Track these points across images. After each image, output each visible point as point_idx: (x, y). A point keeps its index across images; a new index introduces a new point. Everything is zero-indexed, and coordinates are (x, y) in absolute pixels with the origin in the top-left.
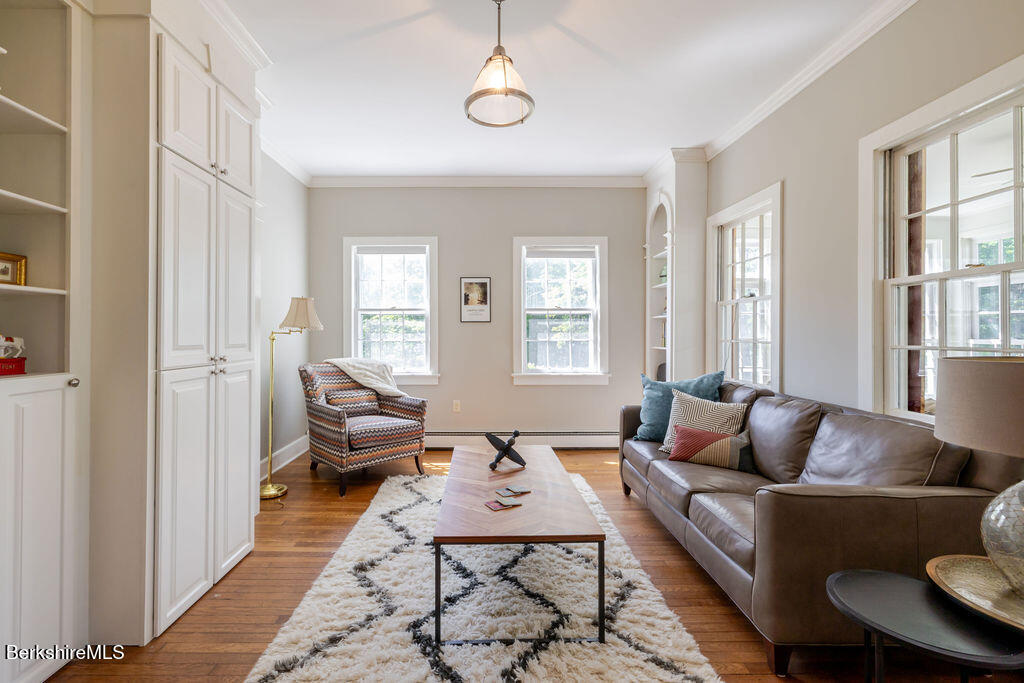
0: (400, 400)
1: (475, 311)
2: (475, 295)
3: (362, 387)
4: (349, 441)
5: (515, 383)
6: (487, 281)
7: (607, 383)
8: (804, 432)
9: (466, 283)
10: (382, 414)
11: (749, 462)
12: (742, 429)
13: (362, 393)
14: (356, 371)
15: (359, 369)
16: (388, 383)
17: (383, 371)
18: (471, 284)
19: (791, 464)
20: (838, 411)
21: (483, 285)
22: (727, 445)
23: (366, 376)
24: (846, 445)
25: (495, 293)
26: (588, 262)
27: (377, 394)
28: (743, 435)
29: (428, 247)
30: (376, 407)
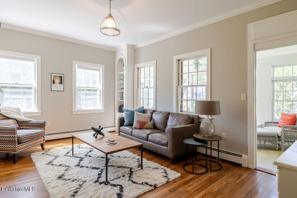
0: (30, 122)
1: (57, 87)
2: (57, 81)
3: (8, 118)
4: (18, 139)
5: (73, 113)
6: (62, 75)
7: (104, 112)
8: (166, 118)
9: (53, 76)
10: (21, 129)
11: (155, 127)
12: (151, 120)
13: (11, 121)
14: (5, 111)
15: (6, 110)
16: (21, 116)
17: (18, 111)
18: (56, 76)
19: (164, 126)
20: (172, 113)
21: (61, 77)
22: (150, 124)
23: (10, 113)
24: (175, 120)
25: (66, 80)
26: (98, 72)
27: (17, 121)
28: (152, 121)
29: (36, 59)
30: (18, 126)
